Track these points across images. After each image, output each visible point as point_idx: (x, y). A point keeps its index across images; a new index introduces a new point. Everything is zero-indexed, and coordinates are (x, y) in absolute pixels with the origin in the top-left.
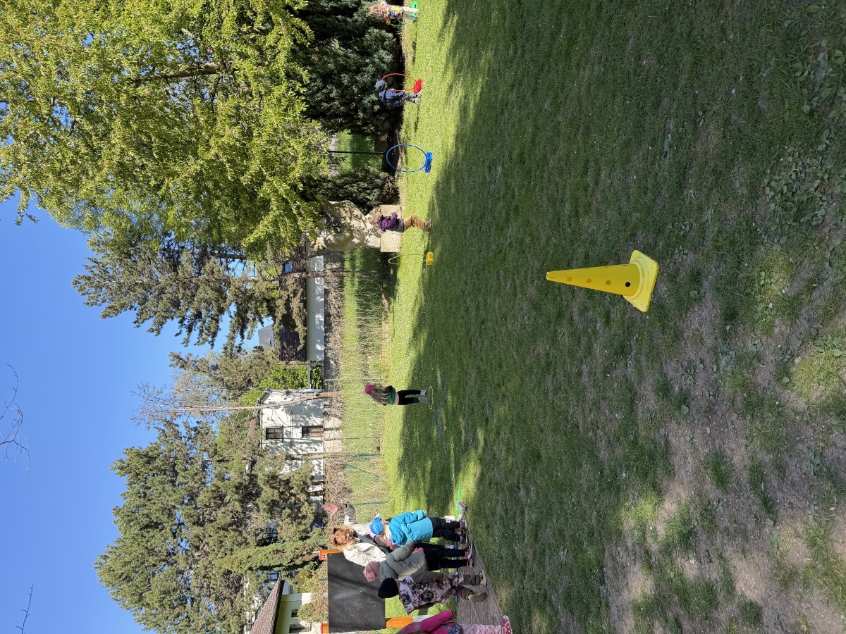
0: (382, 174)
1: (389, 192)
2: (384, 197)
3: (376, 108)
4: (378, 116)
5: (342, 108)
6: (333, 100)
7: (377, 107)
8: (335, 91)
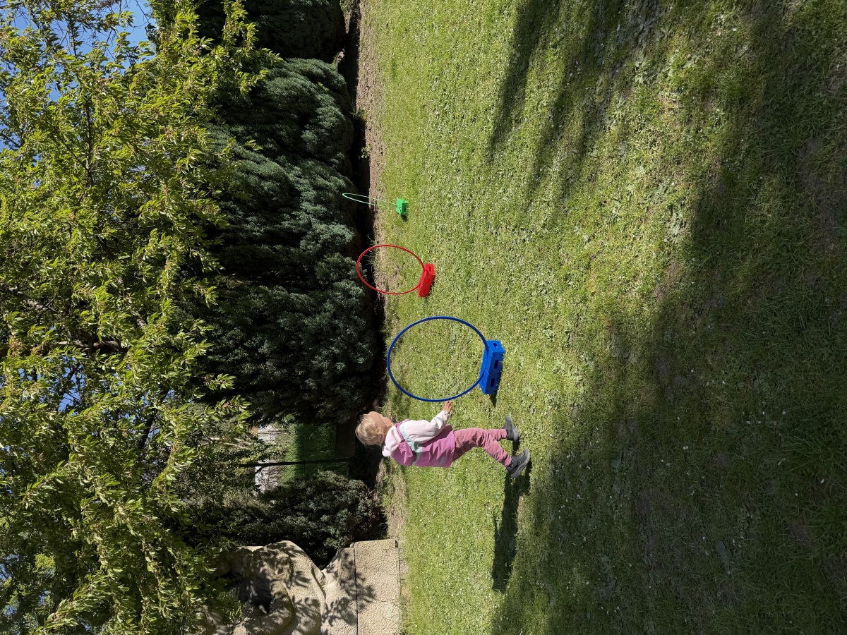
0: (353, 483)
1: (367, 517)
2: (358, 527)
3: (339, 368)
4: (342, 382)
5: (277, 373)
6: (263, 359)
7: (340, 366)
8: (266, 345)
